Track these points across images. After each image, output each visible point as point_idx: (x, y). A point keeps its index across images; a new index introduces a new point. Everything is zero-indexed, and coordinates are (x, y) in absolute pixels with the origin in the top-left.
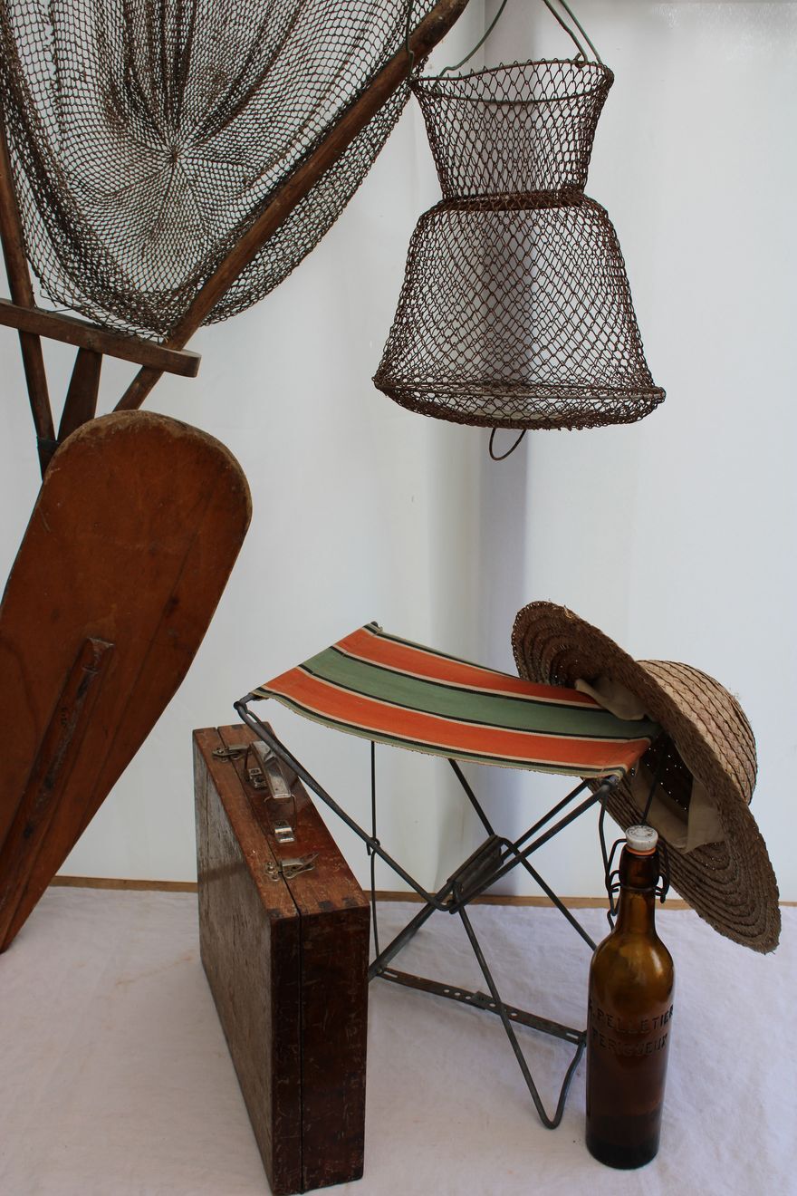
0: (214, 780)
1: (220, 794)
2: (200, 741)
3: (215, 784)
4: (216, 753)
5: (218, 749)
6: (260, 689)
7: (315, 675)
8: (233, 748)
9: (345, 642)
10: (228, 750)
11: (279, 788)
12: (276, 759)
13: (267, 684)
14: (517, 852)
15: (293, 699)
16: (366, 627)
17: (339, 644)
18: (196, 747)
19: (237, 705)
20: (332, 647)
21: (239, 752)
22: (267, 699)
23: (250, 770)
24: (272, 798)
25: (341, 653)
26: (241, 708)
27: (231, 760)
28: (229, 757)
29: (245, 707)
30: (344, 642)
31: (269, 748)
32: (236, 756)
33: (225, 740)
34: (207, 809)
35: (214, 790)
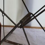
14: (34, 16)
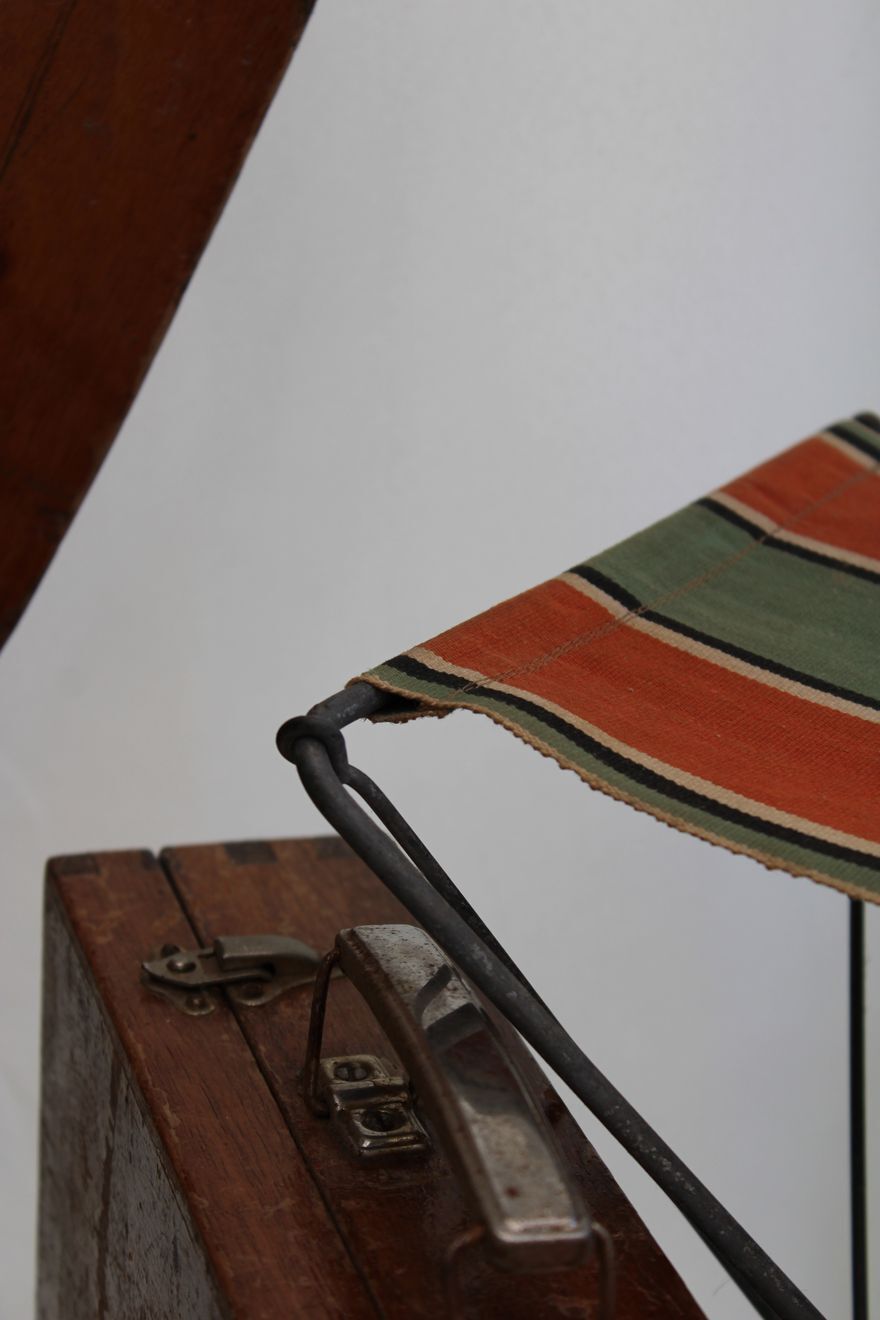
0: (151, 1110)
1: (184, 1185)
2: (81, 912)
3: (160, 1128)
4: (158, 968)
5: (169, 951)
6: (404, 664)
7: (650, 616)
8: (238, 947)
9: (760, 484)
10: (216, 957)
11: (523, 1181)
12: (485, 1017)
13: (436, 645)
15: (570, 718)
16: (839, 431)
17: (736, 488)
18: (63, 940)
19: (295, 738)
20: (707, 504)
21: (270, 967)
22: (442, 711)
23: (329, 1065)
24: (489, 1243)
25: (756, 532)
26: (316, 756)
27: (230, 1007)
28: (219, 990)
29: (335, 750)
30: (754, 486)
31: (439, 957)
32: (254, 988)
33: (197, 912)
34: (101, 1234)
35: (148, 1152)
